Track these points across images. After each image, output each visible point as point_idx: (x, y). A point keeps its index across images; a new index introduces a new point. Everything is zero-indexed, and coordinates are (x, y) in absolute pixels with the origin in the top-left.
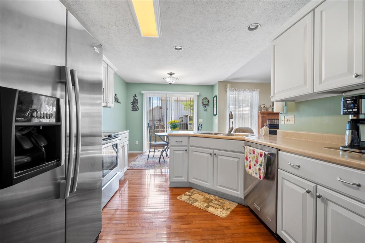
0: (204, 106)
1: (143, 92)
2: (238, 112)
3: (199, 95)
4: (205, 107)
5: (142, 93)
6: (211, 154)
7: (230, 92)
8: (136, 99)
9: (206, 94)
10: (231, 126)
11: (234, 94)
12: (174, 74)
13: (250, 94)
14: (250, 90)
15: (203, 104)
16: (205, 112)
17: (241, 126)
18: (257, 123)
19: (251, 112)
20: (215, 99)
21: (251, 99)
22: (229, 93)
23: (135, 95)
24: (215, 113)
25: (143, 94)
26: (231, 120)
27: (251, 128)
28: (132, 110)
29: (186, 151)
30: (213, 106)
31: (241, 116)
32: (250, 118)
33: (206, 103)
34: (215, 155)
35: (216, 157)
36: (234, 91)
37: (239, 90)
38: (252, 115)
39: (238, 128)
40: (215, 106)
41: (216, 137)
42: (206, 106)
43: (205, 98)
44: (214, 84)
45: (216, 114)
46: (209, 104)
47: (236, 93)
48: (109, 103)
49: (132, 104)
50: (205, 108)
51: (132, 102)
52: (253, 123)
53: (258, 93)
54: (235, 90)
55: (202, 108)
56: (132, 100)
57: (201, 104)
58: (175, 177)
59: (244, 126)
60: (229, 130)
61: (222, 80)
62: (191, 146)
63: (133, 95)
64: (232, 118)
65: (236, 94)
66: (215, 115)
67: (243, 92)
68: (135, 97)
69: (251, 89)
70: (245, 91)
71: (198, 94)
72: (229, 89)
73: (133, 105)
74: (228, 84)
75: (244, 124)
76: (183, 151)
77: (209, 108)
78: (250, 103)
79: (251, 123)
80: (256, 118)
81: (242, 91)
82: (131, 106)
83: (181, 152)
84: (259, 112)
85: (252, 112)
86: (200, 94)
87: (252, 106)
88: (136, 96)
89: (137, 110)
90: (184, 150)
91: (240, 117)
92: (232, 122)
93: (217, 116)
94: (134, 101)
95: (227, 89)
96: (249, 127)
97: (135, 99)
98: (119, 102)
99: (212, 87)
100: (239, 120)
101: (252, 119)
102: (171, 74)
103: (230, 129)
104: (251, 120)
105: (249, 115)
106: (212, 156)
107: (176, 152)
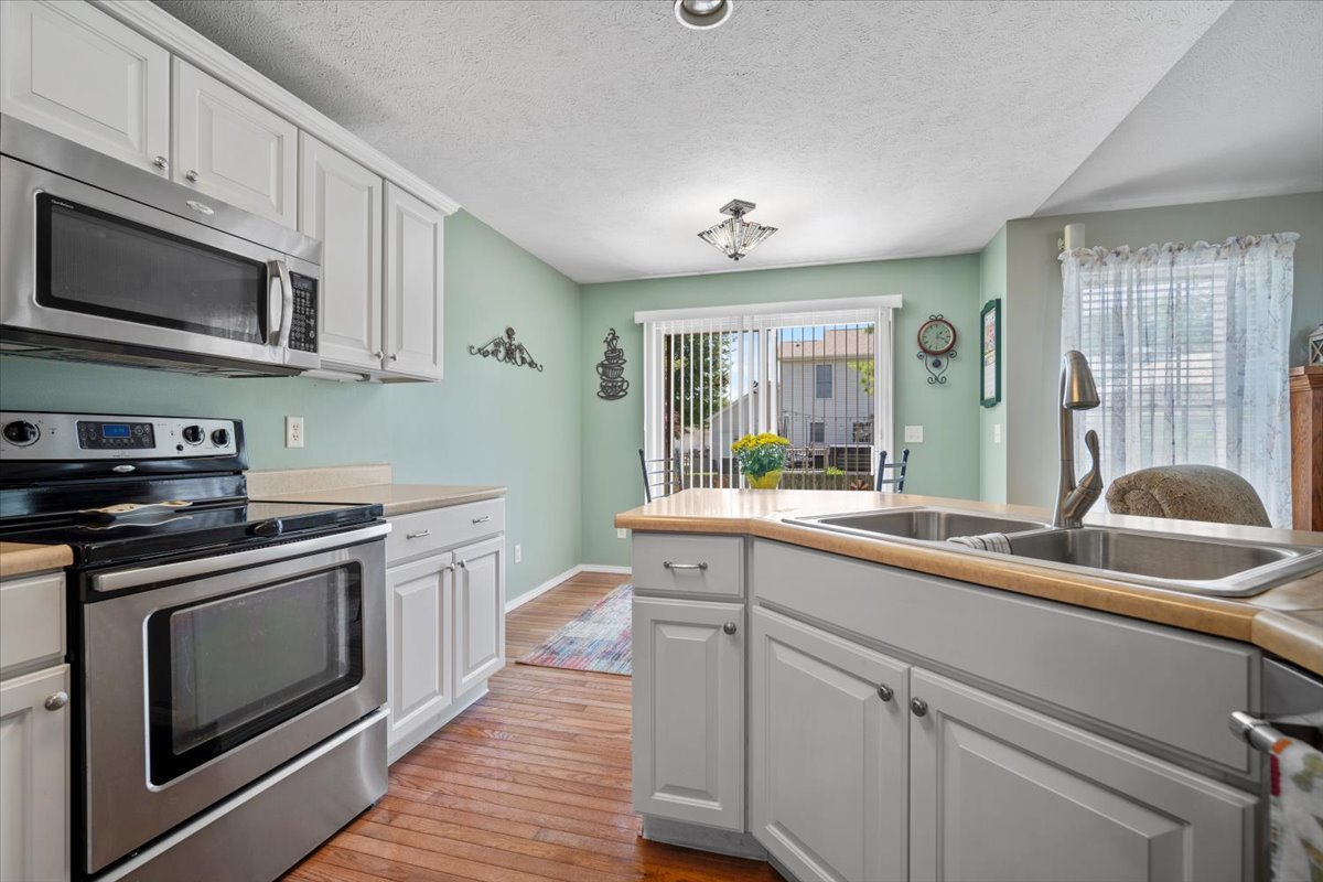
0: (931, 360)
1: (640, 317)
2: (1136, 382)
3: (900, 306)
4: (937, 364)
5: (637, 321)
6: (886, 695)
7: (1084, 274)
8: (618, 347)
9: (936, 298)
10: (1083, 467)
11: (1111, 278)
12: (752, 206)
13: (1220, 267)
14: (1222, 242)
15: (925, 351)
16: (936, 391)
17: (1159, 461)
18: (1278, 441)
19: (1236, 372)
20: (990, 318)
21: (1231, 298)
22: (1073, 277)
23: (614, 334)
24: (990, 393)
25: (642, 325)
26: (1086, 421)
27: (1234, 470)
28: (602, 394)
29: (730, 631)
30: (983, 354)
31: (1161, 400)
32: (1222, 416)
33: (943, 346)
34: (920, 710)
35: (929, 726)
36: (1111, 259)
37: (1143, 249)
38: (1240, 393)
39: (1139, 476)
40: (991, 357)
41: (928, 564)
42: (944, 361)
43: (937, 320)
44: (982, 245)
45: (998, 398)
46: (955, 348)
47: (1118, 276)
48: (394, 358)
49: (600, 370)
50: (937, 372)
51: (602, 365)
52: (1247, 442)
53: (1290, 251)
54: (1118, 254)
55: (918, 370)
56: (599, 353)
57: (912, 349)
58: (662, 790)
59: (1179, 462)
60: (1063, 496)
61: (1029, 212)
62: (764, 605)
63: (605, 334)
64: (1088, 401)
65: (1125, 277)
66: (992, 404)
67: (1172, 264)
68: (611, 340)
69: (1230, 240)
70: (1182, 257)
71: (896, 300)
72: (1076, 255)
73: (604, 374)
74: (1068, 229)
75: (1179, 449)
76: (710, 632)
77: (958, 371)
78: (1223, 324)
79: (1236, 444)
80: (1277, 409)
81: (1165, 257)
82: (596, 382)
83: (702, 636)
84: (1301, 370)
85: (1242, 373)
86: (904, 303)
87: (1243, 339)
88: (615, 337)
89: (621, 394)
90: (717, 627)
91: (1153, 407)
92: (1092, 440)
93: (1003, 406)
94: (608, 358)
95: (1061, 257)
96: (1222, 463)
97: (614, 350)
98: (532, 364)
99: (973, 260)
100: (1147, 427)
101: (1240, 420)
102: (737, 209)
103: (1072, 488)
104: (1237, 423)
105: (1221, 396)
106: (895, 710)
107: (671, 633)
